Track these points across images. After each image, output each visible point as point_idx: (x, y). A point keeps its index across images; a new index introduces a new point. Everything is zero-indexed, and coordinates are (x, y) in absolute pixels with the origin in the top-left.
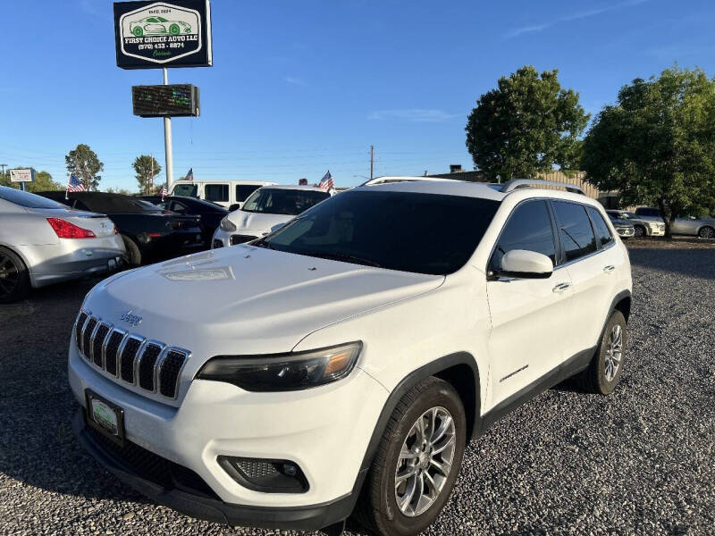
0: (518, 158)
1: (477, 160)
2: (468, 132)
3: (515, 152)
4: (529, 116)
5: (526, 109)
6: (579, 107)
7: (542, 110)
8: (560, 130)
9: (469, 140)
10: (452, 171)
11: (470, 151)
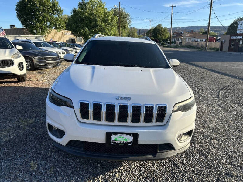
0: (40, 24)
1: (23, 24)
2: (16, 11)
3: (39, 21)
4: (42, 8)
5: (40, 5)
6: (59, 6)
7: (47, 6)
8: (54, 14)
9: (18, 15)
10: (11, 27)
11: (19, 19)
